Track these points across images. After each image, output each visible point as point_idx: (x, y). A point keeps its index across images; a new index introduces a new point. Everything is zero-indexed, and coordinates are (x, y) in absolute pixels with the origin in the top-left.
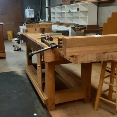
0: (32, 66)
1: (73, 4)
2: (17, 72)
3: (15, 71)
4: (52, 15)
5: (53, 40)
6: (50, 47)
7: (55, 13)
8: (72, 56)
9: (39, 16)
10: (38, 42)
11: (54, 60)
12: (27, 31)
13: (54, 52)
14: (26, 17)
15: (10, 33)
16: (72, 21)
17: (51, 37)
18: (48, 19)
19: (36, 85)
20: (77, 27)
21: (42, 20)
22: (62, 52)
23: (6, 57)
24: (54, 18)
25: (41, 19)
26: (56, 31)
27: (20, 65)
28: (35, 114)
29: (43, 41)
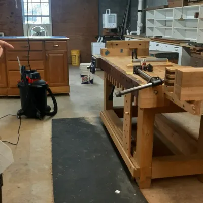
0: (112, 112)
1: (187, 5)
2: (87, 120)
3: (84, 117)
4: (148, 24)
5: (154, 71)
6: (151, 84)
7: (153, 20)
8: (190, 102)
9: (124, 25)
10: (128, 73)
11: (155, 106)
12: (107, 53)
13: (156, 92)
14: (103, 27)
15: (75, 53)
16: (185, 36)
17: (149, 65)
18: (140, 31)
19: (120, 144)
20: (194, 47)
21: (129, 32)
22: (171, 92)
23: (70, 94)
24: (152, 29)
25: (127, 31)
26: (155, 53)
27: (93, 108)
28: (118, 192)
29: (136, 72)
